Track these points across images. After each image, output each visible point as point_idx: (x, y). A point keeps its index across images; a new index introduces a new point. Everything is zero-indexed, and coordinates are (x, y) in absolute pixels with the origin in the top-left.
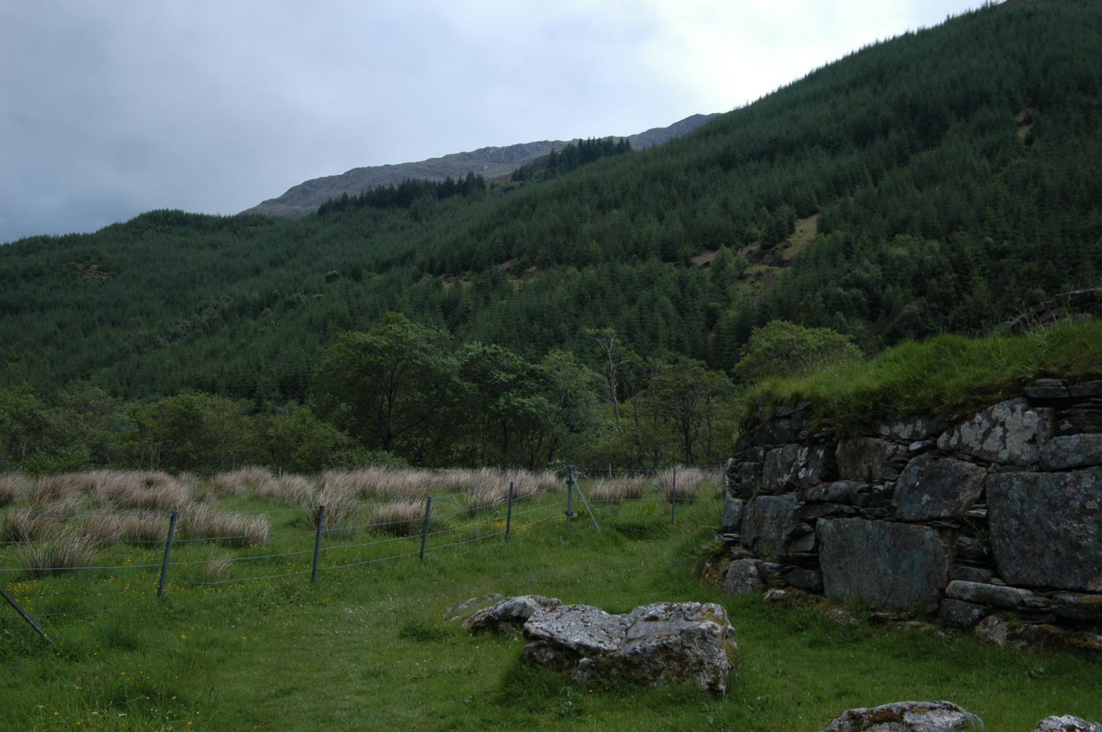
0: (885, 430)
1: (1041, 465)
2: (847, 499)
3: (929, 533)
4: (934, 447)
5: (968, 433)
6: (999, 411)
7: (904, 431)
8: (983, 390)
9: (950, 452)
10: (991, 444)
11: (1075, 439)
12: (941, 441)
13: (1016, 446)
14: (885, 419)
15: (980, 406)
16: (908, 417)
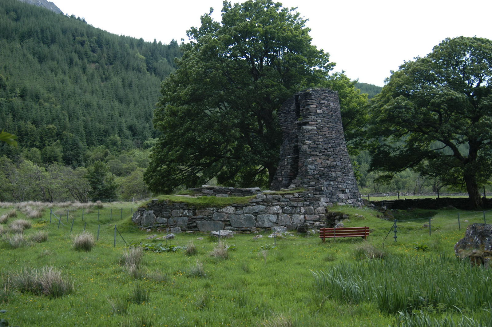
0: (208, 209)
1: (235, 214)
2: (203, 218)
3: (220, 222)
4: (218, 211)
5: (224, 210)
6: (228, 207)
7: (212, 209)
8: (225, 205)
9: (221, 212)
10: (227, 211)
11: (240, 211)
12: (219, 211)
13: (231, 212)
14: (207, 207)
15: (225, 207)
16: (212, 207)
